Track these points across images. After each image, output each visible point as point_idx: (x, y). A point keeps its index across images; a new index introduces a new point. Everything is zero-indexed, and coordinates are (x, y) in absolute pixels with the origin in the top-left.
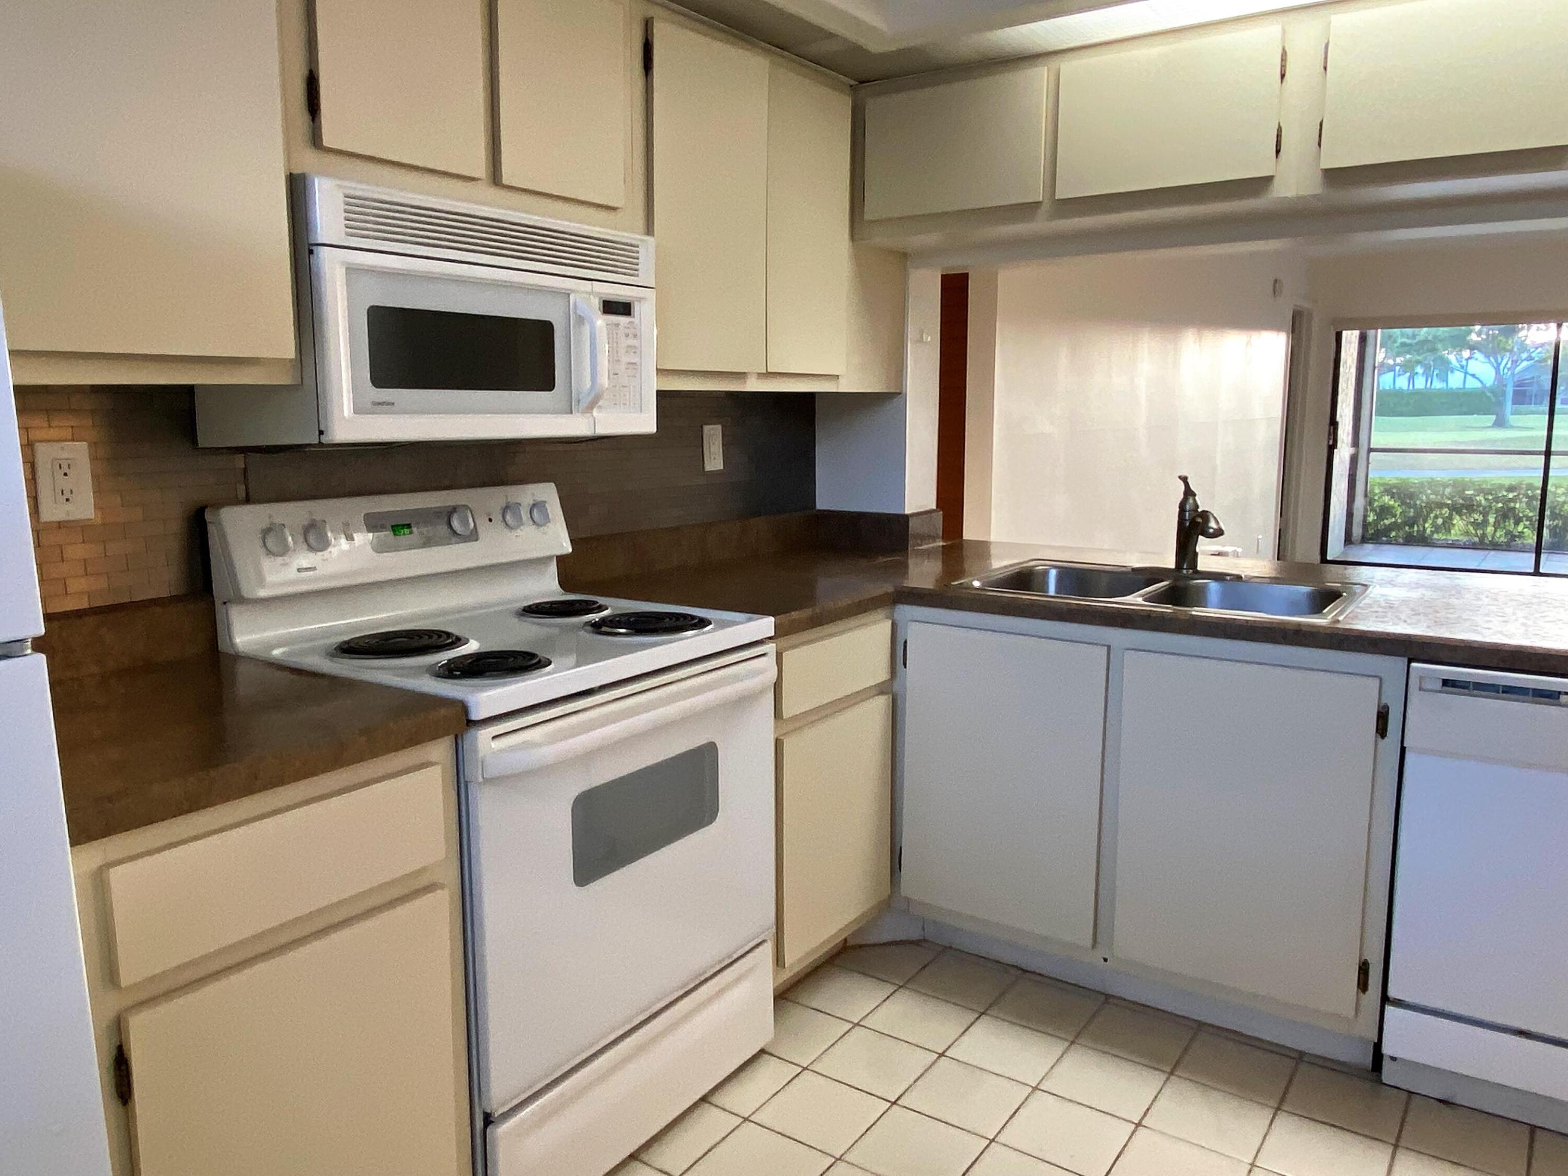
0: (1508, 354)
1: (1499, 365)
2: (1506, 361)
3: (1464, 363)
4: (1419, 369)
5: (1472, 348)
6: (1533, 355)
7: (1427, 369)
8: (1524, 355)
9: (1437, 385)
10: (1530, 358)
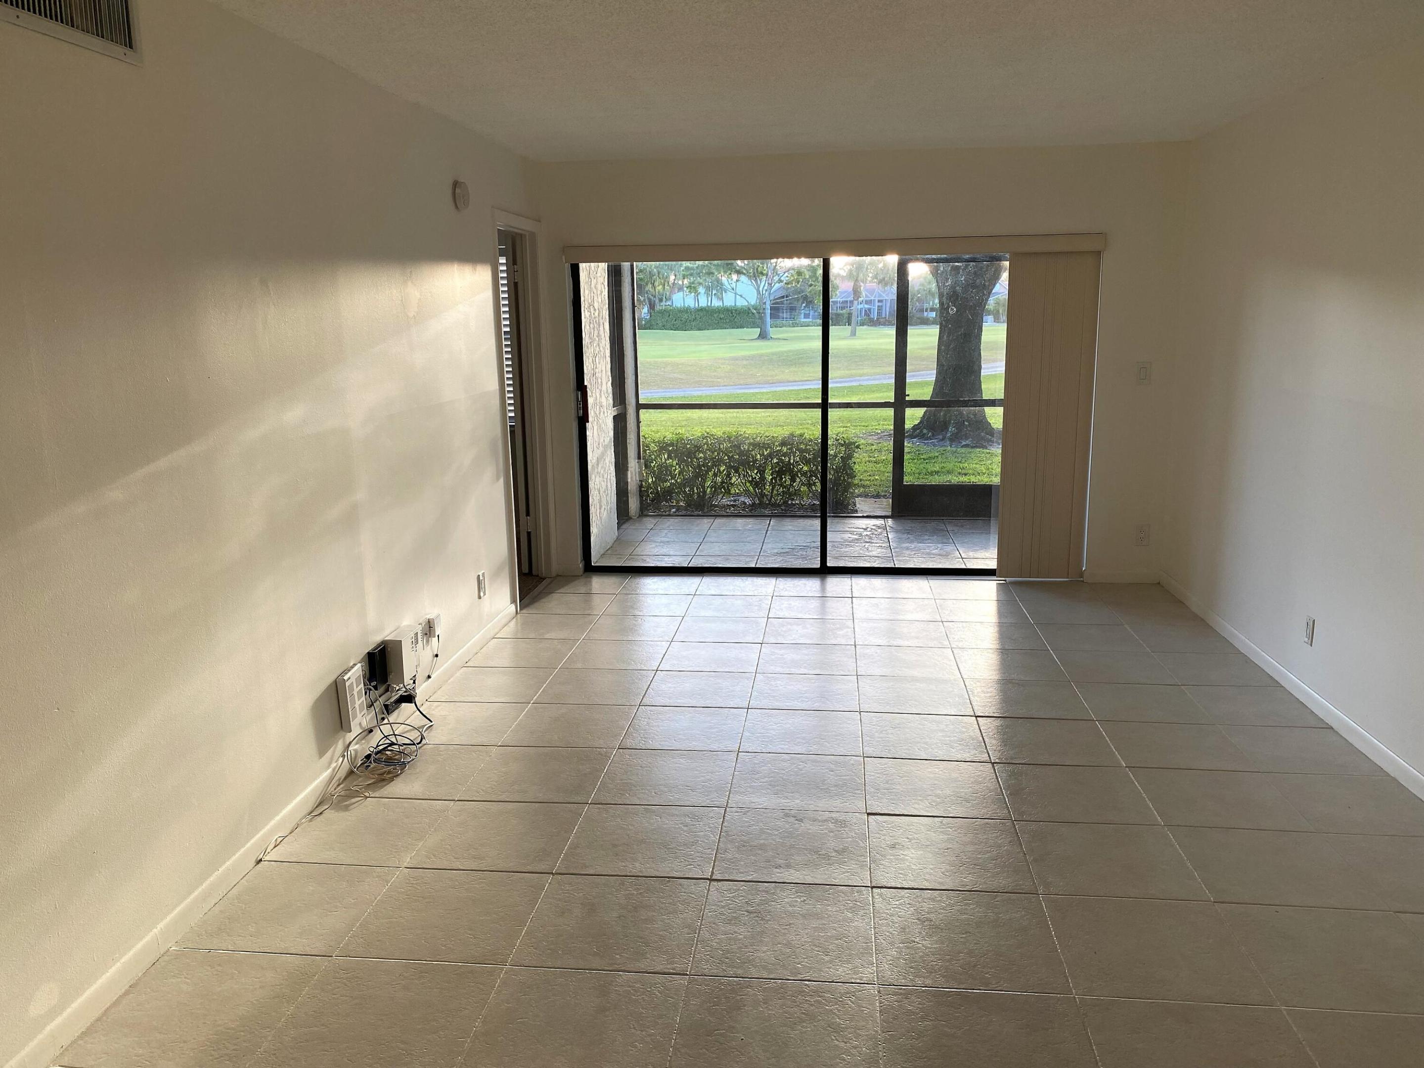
0: (764, 278)
1: (759, 287)
2: (763, 283)
3: (734, 285)
4: (701, 290)
5: (739, 272)
6: (782, 278)
7: (708, 289)
8: (776, 278)
9: (716, 303)
10: (780, 281)
